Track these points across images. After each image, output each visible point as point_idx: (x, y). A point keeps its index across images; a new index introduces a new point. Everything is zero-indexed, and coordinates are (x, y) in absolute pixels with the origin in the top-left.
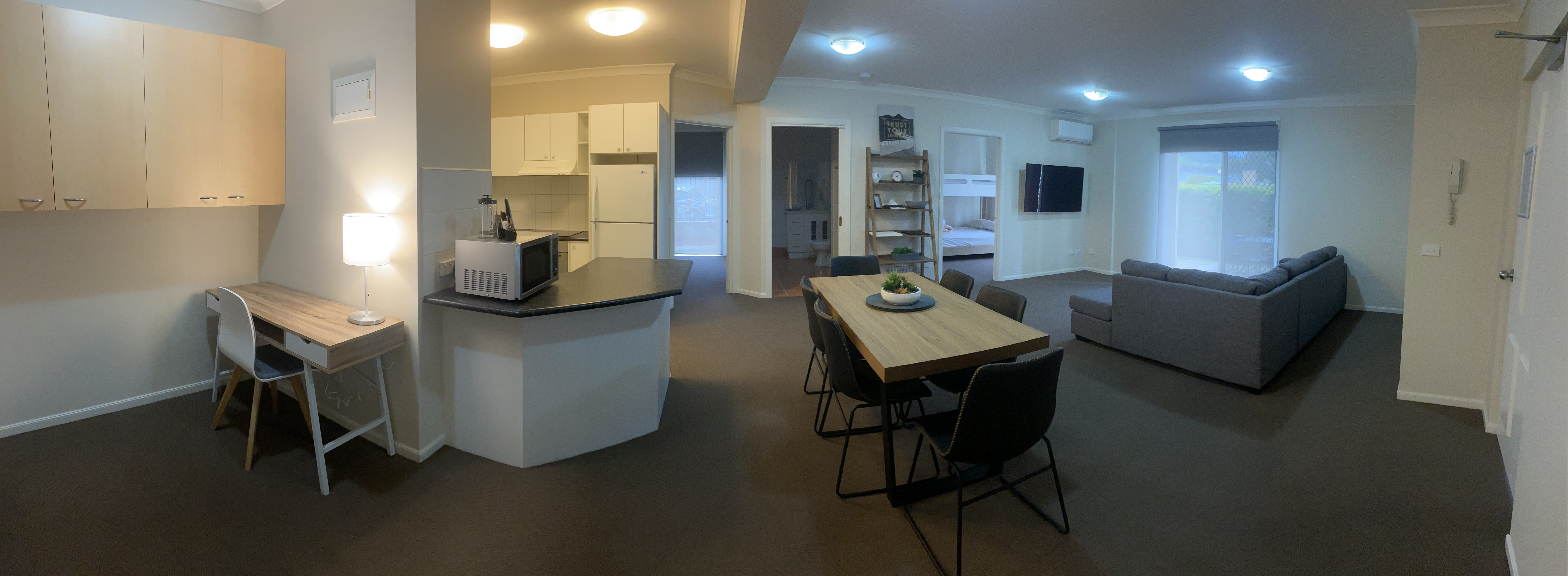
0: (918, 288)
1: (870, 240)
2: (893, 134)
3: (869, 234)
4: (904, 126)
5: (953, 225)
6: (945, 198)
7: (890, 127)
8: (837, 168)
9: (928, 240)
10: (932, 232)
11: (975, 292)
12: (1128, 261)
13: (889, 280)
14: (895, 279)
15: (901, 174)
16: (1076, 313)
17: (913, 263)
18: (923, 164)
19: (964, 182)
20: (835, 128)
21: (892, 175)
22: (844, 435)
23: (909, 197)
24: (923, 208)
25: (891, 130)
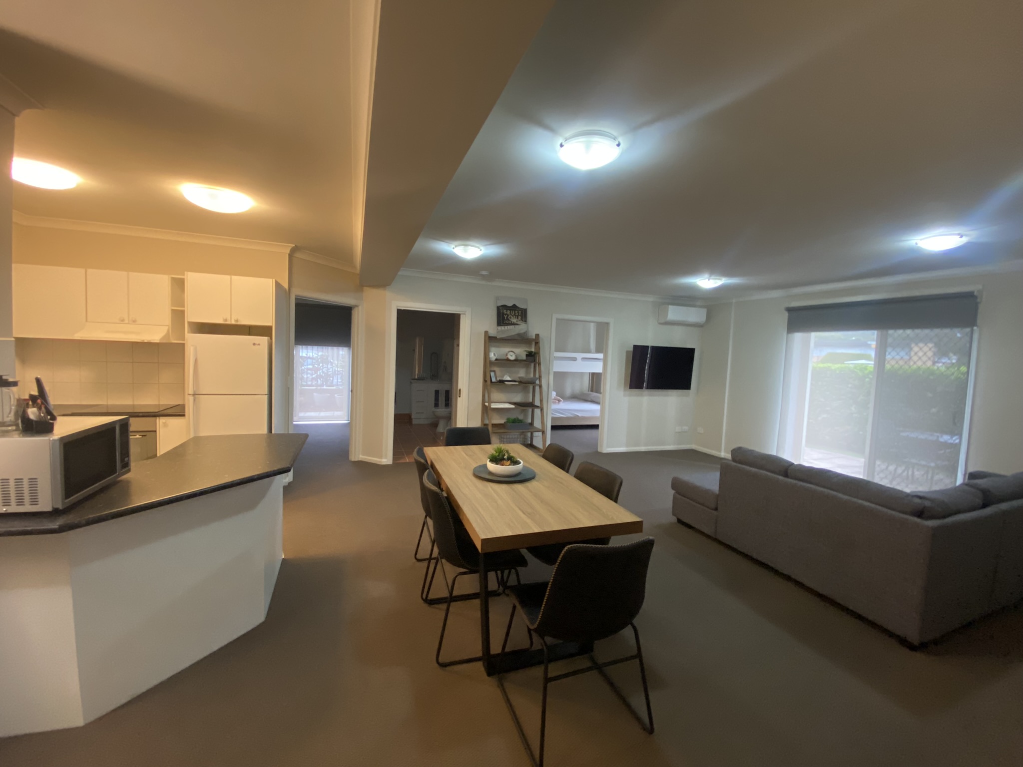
0: (520, 461)
1: (486, 410)
2: (509, 320)
3: (485, 405)
4: (519, 314)
5: (562, 396)
6: (555, 372)
7: (506, 314)
8: (458, 345)
9: (537, 412)
10: (541, 404)
11: (574, 467)
12: (740, 448)
13: (494, 453)
14: (500, 451)
15: (515, 354)
16: (679, 496)
17: (523, 432)
18: (535, 345)
19: (574, 359)
20: (458, 314)
21: (507, 355)
22: (446, 602)
23: (521, 373)
24: (534, 383)
25: (507, 317)
